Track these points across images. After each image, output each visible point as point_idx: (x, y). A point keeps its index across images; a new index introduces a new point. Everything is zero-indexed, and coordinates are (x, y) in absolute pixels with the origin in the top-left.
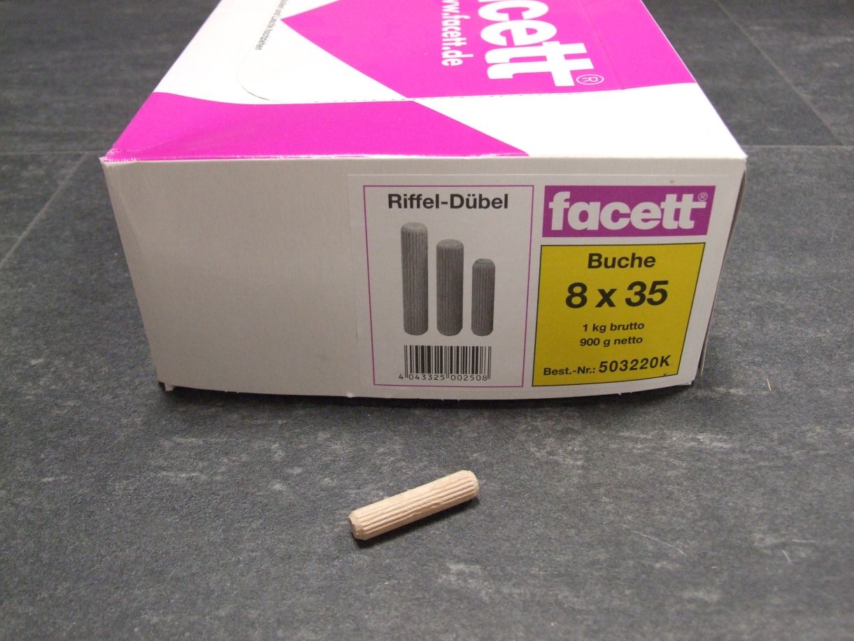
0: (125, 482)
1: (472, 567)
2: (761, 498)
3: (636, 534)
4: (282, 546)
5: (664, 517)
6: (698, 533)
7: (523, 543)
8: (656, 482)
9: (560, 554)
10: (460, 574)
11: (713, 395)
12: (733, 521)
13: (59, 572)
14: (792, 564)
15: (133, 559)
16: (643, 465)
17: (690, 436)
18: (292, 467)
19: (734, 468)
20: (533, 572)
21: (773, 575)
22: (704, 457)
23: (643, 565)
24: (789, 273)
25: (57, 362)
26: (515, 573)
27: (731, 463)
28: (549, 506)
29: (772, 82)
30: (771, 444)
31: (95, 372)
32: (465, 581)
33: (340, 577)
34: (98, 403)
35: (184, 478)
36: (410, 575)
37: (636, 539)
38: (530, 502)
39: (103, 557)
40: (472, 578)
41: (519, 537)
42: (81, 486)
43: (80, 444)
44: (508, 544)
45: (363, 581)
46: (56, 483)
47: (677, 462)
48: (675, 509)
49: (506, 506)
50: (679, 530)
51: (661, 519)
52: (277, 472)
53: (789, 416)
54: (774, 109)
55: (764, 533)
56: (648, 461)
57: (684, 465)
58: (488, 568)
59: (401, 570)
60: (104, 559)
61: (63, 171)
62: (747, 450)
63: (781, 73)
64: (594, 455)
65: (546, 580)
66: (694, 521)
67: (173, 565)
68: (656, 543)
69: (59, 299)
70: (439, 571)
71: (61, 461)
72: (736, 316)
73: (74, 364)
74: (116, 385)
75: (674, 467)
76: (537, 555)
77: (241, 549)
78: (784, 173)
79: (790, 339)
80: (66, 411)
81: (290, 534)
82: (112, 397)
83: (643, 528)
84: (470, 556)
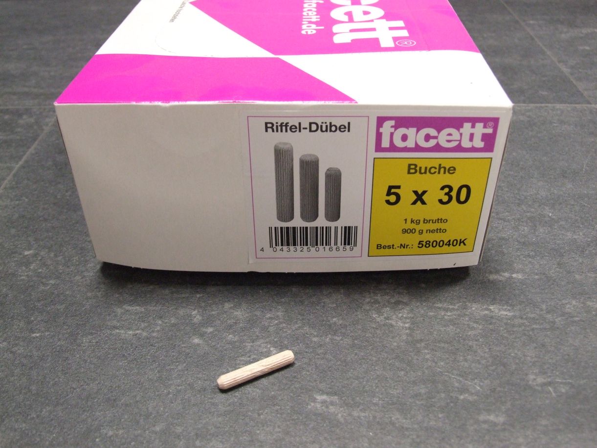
0: (90, 337)
1: (332, 397)
2: (534, 350)
3: (446, 375)
4: (200, 382)
5: (466, 363)
6: (489, 375)
7: (368, 381)
8: (460, 339)
9: (394, 389)
10: (324, 402)
11: (501, 278)
12: (514, 367)
13: (43, 399)
14: (555, 396)
15: (95, 391)
16: (451, 327)
17: (485, 307)
18: (207, 327)
19: (515, 329)
20: (374, 401)
21: (542, 404)
22: (494, 321)
23: (451, 397)
24: (554, 193)
25: (42, 253)
26: (362, 402)
27: (513, 326)
28: (386, 355)
29: (542, 60)
30: (541, 312)
31: (69, 260)
32: (327, 407)
33: (240, 404)
34: (71, 282)
35: (131, 334)
36: (288, 403)
37: (446, 378)
38: (372, 352)
39: (74, 389)
40: (332, 405)
41: (365, 377)
42: (59, 340)
43: (58, 310)
44: (357, 382)
45: (256, 407)
46: (41, 338)
47: (475, 325)
48: (474, 357)
49: (356, 355)
50: (477, 373)
51: (464, 365)
52: (196, 330)
53: (553, 293)
54: (544, 79)
55: (536, 374)
56: (455, 324)
57: (480, 327)
58: (343, 398)
59: (282, 400)
60: (75, 391)
61: (47, 120)
62: (524, 317)
63: (549, 53)
64: (417, 319)
65: (383, 407)
66: (487, 367)
67: (123, 395)
68: (460, 382)
69: (44, 209)
70: (309, 400)
71: (45, 322)
72: (517, 224)
73: (55, 255)
74: (84, 269)
75: (473, 328)
76: (377, 390)
77: (171, 384)
78: (551, 123)
79: (555, 239)
80: (49, 287)
81: (205, 374)
82: (80, 277)
83: (452, 371)
84: (331, 390)
